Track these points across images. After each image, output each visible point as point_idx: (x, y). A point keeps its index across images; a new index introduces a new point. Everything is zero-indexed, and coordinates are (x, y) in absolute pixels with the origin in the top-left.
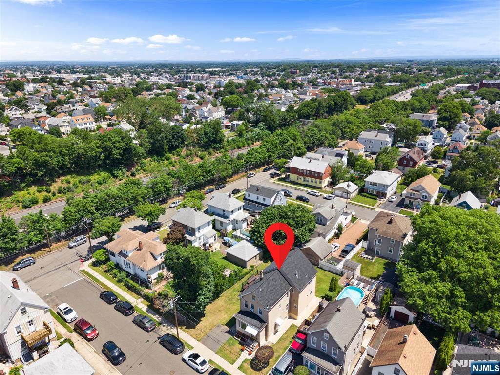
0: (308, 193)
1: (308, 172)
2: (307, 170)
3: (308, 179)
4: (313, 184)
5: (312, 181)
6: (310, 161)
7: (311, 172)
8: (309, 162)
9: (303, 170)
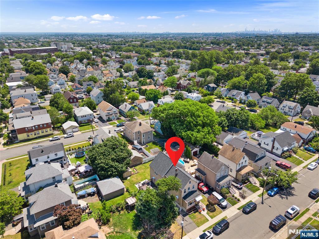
0: (51, 141)
1: (37, 126)
2: (35, 126)
3: (38, 132)
4: (45, 134)
5: (43, 132)
6: (33, 117)
7: (39, 125)
8: (32, 119)
9: (32, 127)
